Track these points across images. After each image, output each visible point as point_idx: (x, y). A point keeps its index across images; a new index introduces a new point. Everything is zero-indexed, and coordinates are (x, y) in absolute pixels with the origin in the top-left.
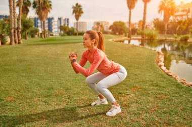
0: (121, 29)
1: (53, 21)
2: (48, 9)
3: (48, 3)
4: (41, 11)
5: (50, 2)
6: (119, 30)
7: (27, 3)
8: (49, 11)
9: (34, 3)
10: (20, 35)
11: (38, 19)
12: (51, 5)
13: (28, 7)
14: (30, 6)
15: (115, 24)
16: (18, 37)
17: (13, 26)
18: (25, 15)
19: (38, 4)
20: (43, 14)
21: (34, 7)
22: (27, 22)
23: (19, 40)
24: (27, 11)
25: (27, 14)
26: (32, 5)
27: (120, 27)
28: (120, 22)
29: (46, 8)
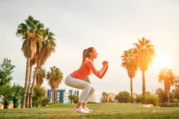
0: (126, 99)
1: (64, 93)
2: (59, 80)
3: (60, 75)
4: (53, 81)
5: (62, 74)
6: (124, 99)
7: (43, 75)
8: (60, 82)
9: (48, 75)
10: (31, 100)
11: (51, 91)
12: (62, 77)
13: (43, 78)
14: (44, 78)
15: (121, 94)
16: (30, 102)
17: (26, 91)
18: (39, 85)
19: (51, 75)
20: (55, 84)
21: (48, 78)
22: (40, 91)
23: (30, 105)
24: (42, 81)
25: (41, 84)
26: (46, 77)
27: (125, 97)
28: (125, 92)
29: (57, 78)
